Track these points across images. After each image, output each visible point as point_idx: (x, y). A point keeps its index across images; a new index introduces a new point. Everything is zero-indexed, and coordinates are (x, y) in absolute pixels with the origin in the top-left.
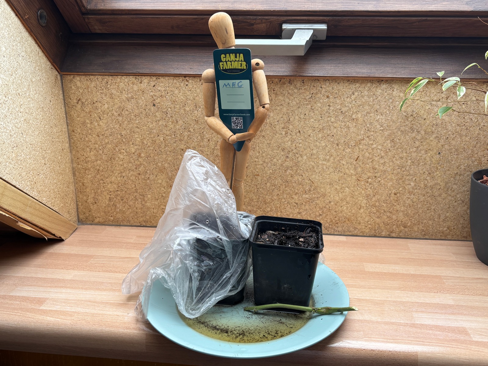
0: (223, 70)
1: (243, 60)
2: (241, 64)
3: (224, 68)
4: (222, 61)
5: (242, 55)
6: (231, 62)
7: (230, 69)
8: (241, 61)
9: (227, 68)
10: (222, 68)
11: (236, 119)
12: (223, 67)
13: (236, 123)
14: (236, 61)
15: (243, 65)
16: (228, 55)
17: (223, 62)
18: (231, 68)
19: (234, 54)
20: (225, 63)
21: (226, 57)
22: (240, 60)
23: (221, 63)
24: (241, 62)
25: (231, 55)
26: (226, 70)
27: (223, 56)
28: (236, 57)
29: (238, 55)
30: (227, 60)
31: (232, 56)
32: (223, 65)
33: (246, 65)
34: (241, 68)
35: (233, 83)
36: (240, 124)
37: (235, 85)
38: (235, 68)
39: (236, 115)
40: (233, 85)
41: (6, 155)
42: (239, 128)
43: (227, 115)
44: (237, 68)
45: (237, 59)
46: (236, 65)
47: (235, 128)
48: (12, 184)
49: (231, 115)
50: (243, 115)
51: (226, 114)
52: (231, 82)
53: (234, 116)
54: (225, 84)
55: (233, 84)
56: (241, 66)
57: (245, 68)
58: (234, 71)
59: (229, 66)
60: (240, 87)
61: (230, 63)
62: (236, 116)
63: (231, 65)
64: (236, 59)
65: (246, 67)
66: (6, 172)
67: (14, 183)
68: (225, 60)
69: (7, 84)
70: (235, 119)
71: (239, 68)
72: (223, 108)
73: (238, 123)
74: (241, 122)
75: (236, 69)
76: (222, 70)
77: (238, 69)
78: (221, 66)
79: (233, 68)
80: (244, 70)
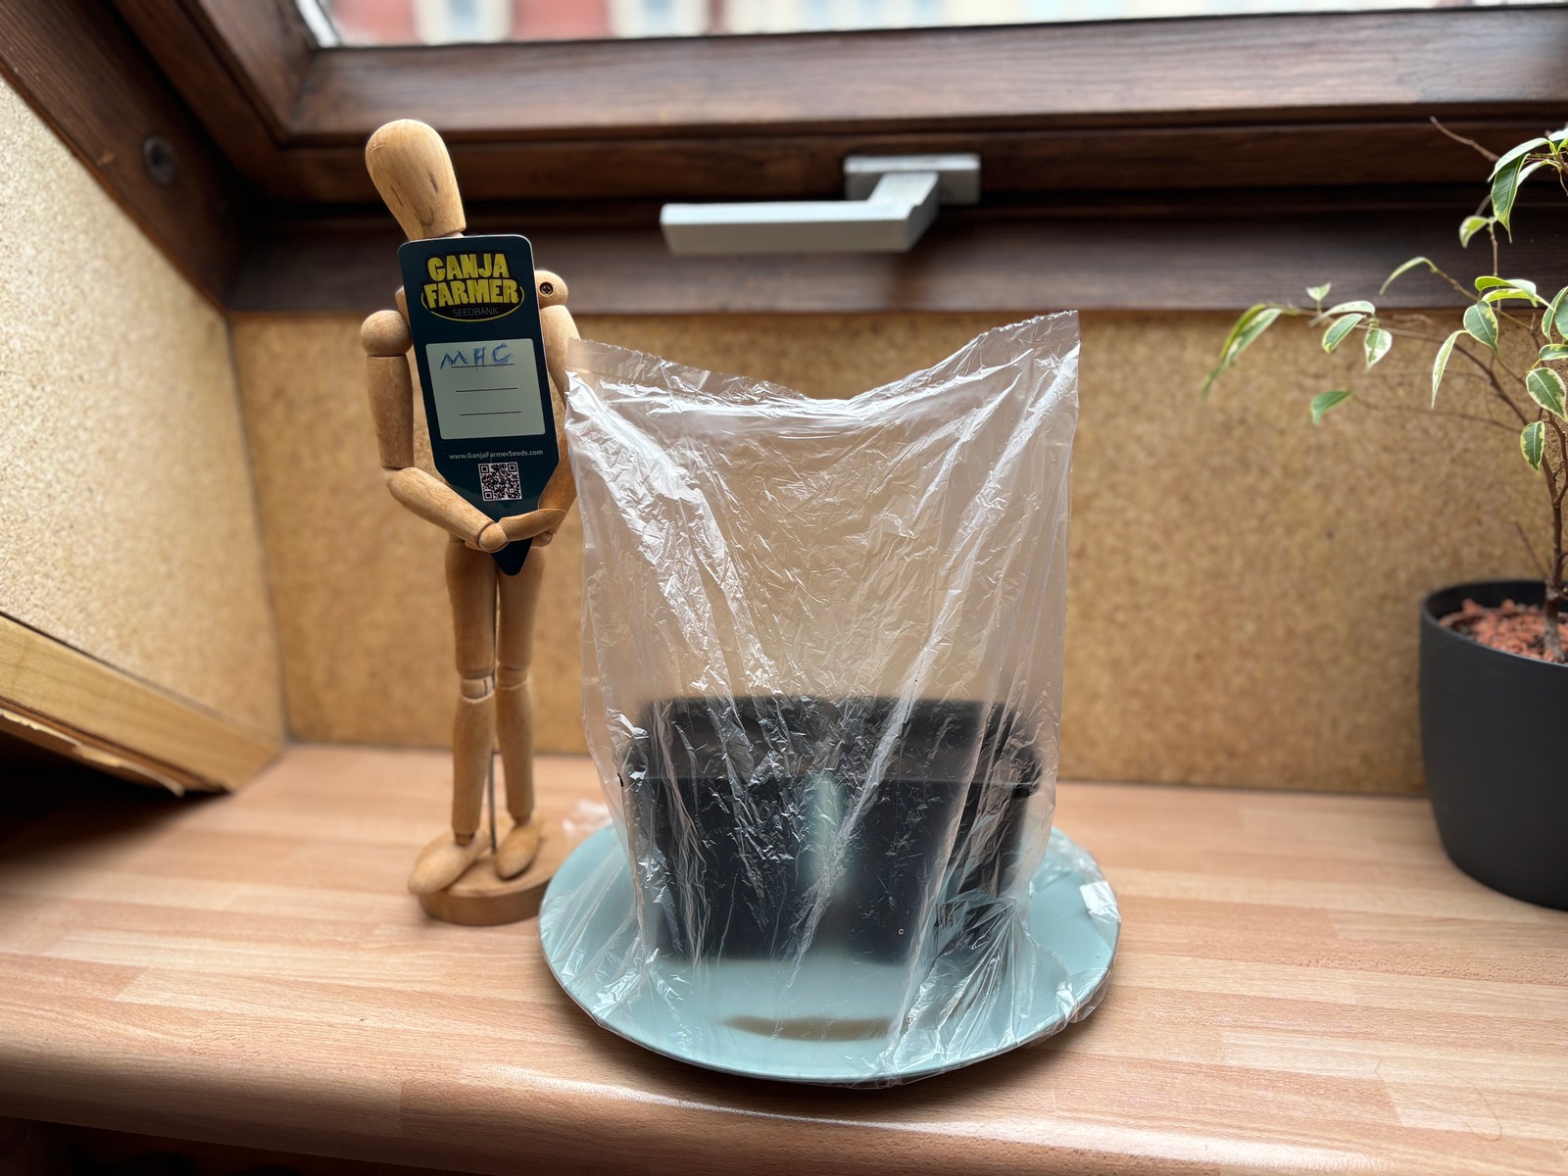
0: (438, 309)
1: (505, 274)
2: (501, 288)
3: (442, 304)
4: (432, 282)
5: (500, 258)
6: (464, 281)
7: (462, 306)
8: (501, 277)
9: (450, 303)
10: (432, 305)
11: (496, 469)
12: (437, 301)
13: (495, 482)
14: (481, 277)
15: (506, 292)
16: (451, 260)
17: (437, 283)
18: (465, 301)
19: (473, 256)
20: (443, 286)
21: (444, 266)
22: (496, 275)
23: (429, 289)
24: (498, 282)
25: (464, 258)
26: (448, 310)
27: (434, 263)
28: (481, 265)
29: (487, 257)
30: (450, 277)
31: (469, 263)
32: (436, 292)
33: (518, 291)
34: (500, 300)
35: (476, 351)
36: (512, 486)
37: (483, 356)
38: (479, 301)
39: (492, 455)
40: (476, 358)
41: (34, 553)
42: (506, 498)
43: (463, 456)
44: (487, 300)
45: (487, 273)
46: (482, 293)
47: (495, 498)
48: (55, 635)
49: (475, 456)
50: (518, 454)
51: (457, 457)
52: (468, 348)
53: (487, 460)
54: (447, 356)
55: (475, 355)
56: (501, 294)
57: (515, 300)
58: (476, 311)
59: (458, 296)
60: (502, 363)
61: (461, 285)
62: (495, 460)
63: (466, 291)
64: (481, 270)
65: (520, 296)
66: (33, 600)
67: (60, 632)
68: (441, 277)
69: (40, 349)
70: (491, 470)
71: (495, 299)
72: (445, 435)
73: (503, 483)
74: (514, 476)
75: (483, 305)
76: (433, 310)
77: (491, 305)
78: (431, 297)
79: (472, 301)
80: (511, 305)
